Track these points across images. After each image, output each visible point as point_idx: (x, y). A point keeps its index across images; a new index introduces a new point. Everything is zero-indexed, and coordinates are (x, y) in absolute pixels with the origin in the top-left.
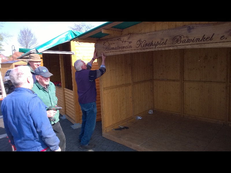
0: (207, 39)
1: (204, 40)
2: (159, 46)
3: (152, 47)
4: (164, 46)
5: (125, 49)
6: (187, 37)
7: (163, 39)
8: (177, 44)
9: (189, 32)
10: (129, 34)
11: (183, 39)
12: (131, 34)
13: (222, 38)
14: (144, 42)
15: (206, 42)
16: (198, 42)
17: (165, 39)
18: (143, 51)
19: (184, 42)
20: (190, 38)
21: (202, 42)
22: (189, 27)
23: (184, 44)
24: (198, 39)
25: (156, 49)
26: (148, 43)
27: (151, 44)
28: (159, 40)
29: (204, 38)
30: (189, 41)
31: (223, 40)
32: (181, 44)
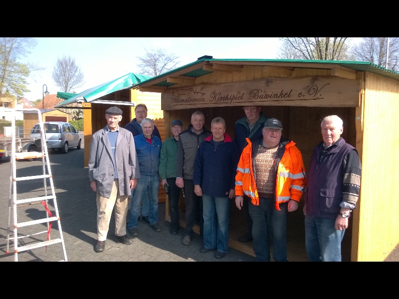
0: (285, 95)
1: (282, 96)
2: (234, 101)
3: (227, 101)
4: (240, 101)
5: (197, 102)
6: (265, 92)
7: (239, 93)
8: (254, 100)
9: (267, 86)
10: (202, 84)
11: (260, 94)
12: (205, 83)
13: (300, 95)
14: (219, 95)
15: (283, 99)
16: (275, 99)
17: (242, 92)
18: (217, 106)
19: (261, 97)
20: (268, 93)
21: (280, 99)
22: (268, 80)
23: (261, 100)
24: (276, 95)
25: (232, 105)
26: (223, 96)
27: (227, 98)
28: (235, 93)
29: (282, 94)
30: (267, 96)
31: (301, 98)
32: (259, 100)
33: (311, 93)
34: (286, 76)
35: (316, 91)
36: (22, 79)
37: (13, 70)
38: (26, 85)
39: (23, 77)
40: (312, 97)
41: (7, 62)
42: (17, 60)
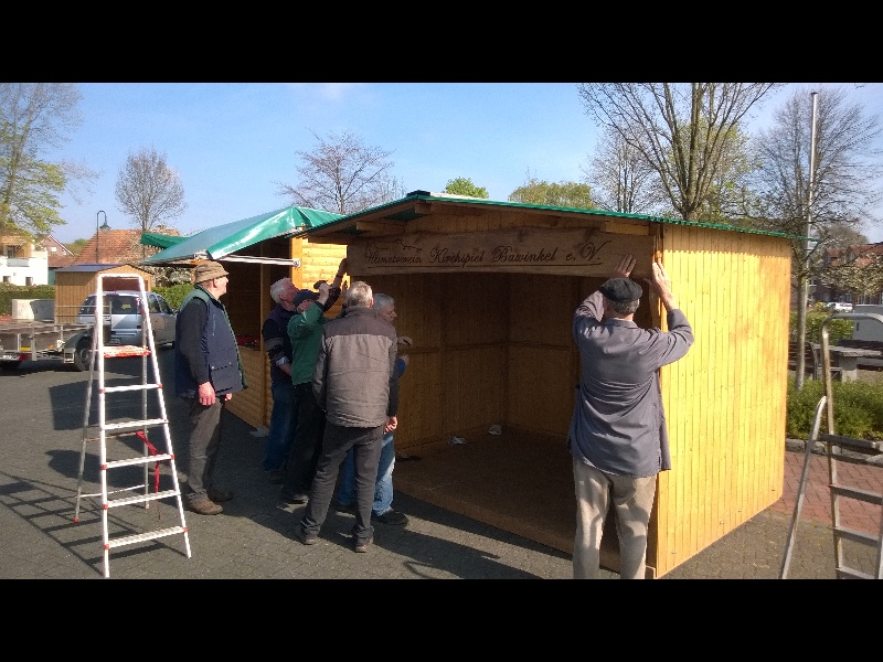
0: (547, 256)
1: (543, 258)
2: (469, 263)
3: (456, 264)
4: (479, 263)
5: (406, 264)
6: (517, 250)
7: (477, 250)
8: (499, 263)
9: (520, 242)
10: (417, 232)
11: (509, 253)
12: (422, 232)
13: (569, 258)
14: (444, 252)
15: (544, 262)
16: (533, 262)
17: (481, 249)
18: (443, 270)
19: (511, 259)
20: (521, 253)
21: (540, 262)
22: (521, 231)
23: (511, 263)
24: (532, 257)
25: (465, 270)
26: (451, 255)
27: (457, 258)
28: (470, 251)
29: (541, 255)
30: (519, 258)
31: (569, 262)
32: (506, 263)
33: (585, 254)
34: (549, 226)
35: (593, 253)
36: (48, 197)
37: (29, 178)
38: (57, 209)
39: (52, 192)
40: (585, 261)
41: (17, 160)
42: (39, 157)
